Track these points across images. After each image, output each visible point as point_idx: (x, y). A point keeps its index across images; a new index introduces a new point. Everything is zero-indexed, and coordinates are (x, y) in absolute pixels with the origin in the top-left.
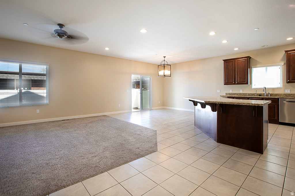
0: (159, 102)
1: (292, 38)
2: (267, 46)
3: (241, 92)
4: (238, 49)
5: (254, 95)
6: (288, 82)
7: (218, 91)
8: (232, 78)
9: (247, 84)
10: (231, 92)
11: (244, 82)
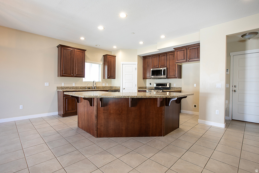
1: (116, 47)
2: (99, 46)
3: (74, 85)
4: (84, 39)
5: (85, 88)
6: (108, 78)
7: (47, 84)
8: (70, 69)
9: (84, 77)
10: (63, 85)
11: (82, 75)
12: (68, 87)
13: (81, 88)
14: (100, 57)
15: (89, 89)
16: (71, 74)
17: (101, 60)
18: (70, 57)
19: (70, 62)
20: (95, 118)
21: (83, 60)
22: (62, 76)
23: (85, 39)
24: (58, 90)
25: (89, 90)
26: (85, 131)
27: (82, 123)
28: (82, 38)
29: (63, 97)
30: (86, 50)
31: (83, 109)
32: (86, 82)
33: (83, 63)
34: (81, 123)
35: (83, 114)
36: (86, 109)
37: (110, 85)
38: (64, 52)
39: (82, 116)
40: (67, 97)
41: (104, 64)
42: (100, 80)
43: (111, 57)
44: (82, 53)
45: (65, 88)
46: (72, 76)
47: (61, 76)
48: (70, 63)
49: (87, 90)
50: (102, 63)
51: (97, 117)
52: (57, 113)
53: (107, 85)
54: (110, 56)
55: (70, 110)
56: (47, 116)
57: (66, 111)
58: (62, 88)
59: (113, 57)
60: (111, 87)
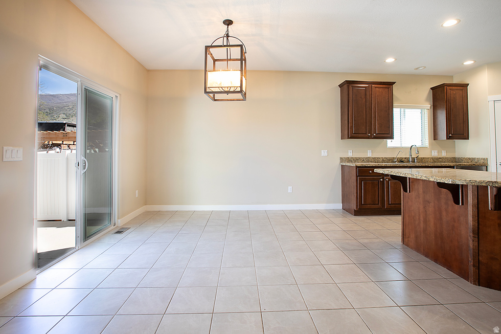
0: (137, 191)
1: (473, 62)
2: (425, 67)
3: (369, 155)
4: (394, 60)
5: (392, 160)
6: (449, 138)
7: (324, 153)
8: (365, 124)
9: (392, 137)
10: (350, 155)
11: (387, 133)
12: (360, 158)
13: (383, 161)
14: (424, 92)
15: (402, 162)
16: (366, 134)
17: (427, 100)
18: (364, 100)
19: (365, 109)
20: (472, 234)
21: (389, 104)
22: (351, 138)
23: (396, 59)
24: (342, 164)
25: (401, 164)
26: (426, 256)
27: (416, 237)
28: (390, 60)
29: (357, 176)
30: (394, 83)
31: (421, 207)
32: (394, 149)
33: (389, 109)
34: (413, 236)
35: (422, 219)
36: (431, 209)
37: (450, 155)
38: (353, 93)
39: (417, 222)
40: (363, 178)
41: (435, 108)
42: (427, 143)
43: (453, 88)
44: (387, 90)
45: (354, 160)
46: (368, 138)
47: (348, 138)
48: (365, 112)
49: (397, 164)
50: (428, 105)
51: (478, 232)
52: (340, 206)
53: (444, 154)
54: (451, 88)
55: (369, 204)
56: (326, 210)
57: (362, 204)
58: (349, 160)
59: (461, 88)
60: (454, 159)
